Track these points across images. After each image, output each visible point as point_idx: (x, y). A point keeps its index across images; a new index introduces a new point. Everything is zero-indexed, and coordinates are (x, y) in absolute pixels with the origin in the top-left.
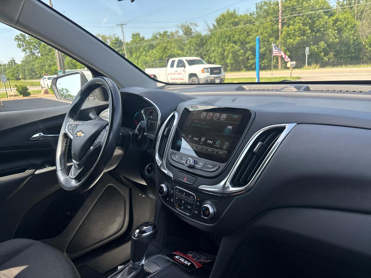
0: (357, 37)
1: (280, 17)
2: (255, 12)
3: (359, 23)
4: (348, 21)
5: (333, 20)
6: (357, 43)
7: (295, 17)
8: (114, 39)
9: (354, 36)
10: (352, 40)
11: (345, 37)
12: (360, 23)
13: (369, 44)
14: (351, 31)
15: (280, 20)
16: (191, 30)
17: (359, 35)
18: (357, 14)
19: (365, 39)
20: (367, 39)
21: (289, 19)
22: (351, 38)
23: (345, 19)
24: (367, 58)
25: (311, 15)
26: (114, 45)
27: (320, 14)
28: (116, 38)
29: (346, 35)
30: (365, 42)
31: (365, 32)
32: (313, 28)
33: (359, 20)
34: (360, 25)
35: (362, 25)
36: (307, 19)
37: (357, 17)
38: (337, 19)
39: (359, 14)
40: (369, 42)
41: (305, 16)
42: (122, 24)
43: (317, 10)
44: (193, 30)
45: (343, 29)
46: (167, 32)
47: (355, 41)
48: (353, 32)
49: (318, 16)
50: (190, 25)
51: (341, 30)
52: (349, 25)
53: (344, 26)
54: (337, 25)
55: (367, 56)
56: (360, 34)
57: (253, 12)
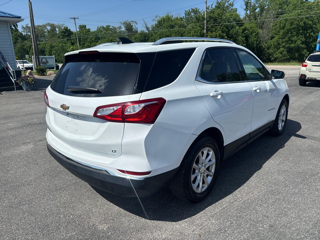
0: (259, 42)
1: (205, 25)
2: (184, 17)
3: (260, 31)
4: (253, 30)
5: (242, 29)
6: (259, 47)
7: (216, 26)
8: (63, 28)
9: (257, 41)
10: (255, 44)
11: (251, 41)
12: (262, 31)
13: (267, 48)
14: (255, 38)
15: (205, 27)
16: (132, 26)
17: (261, 41)
18: (259, 24)
19: (265, 43)
20: (266, 43)
21: (212, 27)
22: (255, 43)
23: (251, 28)
24: (266, 58)
25: (227, 25)
26: (63, 34)
27: (233, 25)
28: (65, 27)
29: (252, 41)
30: (264, 46)
31: (265, 38)
32: (228, 35)
33: (261, 29)
34: (262, 33)
35: (263, 33)
36: (225, 28)
37: (259, 27)
38: (245, 28)
39: (261, 24)
40: (267, 46)
41: (223, 26)
42: (74, 18)
43: (232, 22)
44: (134, 27)
45: (249, 36)
46: (109, 26)
47: (257, 45)
48: (256, 39)
49: (232, 26)
50: (131, 22)
51: (248, 36)
52: (254, 33)
53: (250, 34)
54: (245, 33)
55: (266, 56)
56: (262, 39)
57: (183, 17)
